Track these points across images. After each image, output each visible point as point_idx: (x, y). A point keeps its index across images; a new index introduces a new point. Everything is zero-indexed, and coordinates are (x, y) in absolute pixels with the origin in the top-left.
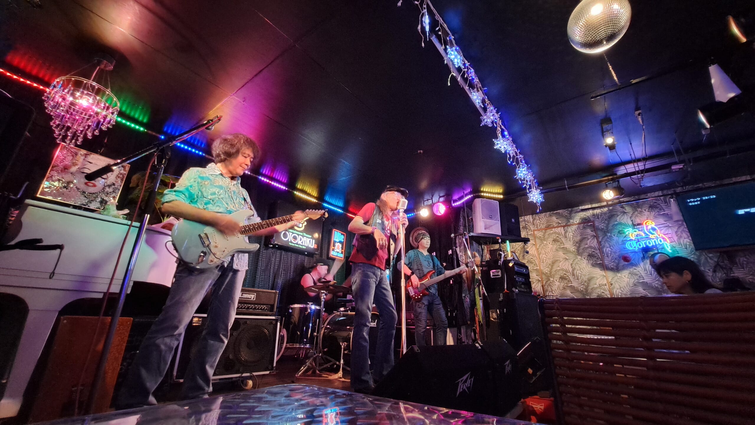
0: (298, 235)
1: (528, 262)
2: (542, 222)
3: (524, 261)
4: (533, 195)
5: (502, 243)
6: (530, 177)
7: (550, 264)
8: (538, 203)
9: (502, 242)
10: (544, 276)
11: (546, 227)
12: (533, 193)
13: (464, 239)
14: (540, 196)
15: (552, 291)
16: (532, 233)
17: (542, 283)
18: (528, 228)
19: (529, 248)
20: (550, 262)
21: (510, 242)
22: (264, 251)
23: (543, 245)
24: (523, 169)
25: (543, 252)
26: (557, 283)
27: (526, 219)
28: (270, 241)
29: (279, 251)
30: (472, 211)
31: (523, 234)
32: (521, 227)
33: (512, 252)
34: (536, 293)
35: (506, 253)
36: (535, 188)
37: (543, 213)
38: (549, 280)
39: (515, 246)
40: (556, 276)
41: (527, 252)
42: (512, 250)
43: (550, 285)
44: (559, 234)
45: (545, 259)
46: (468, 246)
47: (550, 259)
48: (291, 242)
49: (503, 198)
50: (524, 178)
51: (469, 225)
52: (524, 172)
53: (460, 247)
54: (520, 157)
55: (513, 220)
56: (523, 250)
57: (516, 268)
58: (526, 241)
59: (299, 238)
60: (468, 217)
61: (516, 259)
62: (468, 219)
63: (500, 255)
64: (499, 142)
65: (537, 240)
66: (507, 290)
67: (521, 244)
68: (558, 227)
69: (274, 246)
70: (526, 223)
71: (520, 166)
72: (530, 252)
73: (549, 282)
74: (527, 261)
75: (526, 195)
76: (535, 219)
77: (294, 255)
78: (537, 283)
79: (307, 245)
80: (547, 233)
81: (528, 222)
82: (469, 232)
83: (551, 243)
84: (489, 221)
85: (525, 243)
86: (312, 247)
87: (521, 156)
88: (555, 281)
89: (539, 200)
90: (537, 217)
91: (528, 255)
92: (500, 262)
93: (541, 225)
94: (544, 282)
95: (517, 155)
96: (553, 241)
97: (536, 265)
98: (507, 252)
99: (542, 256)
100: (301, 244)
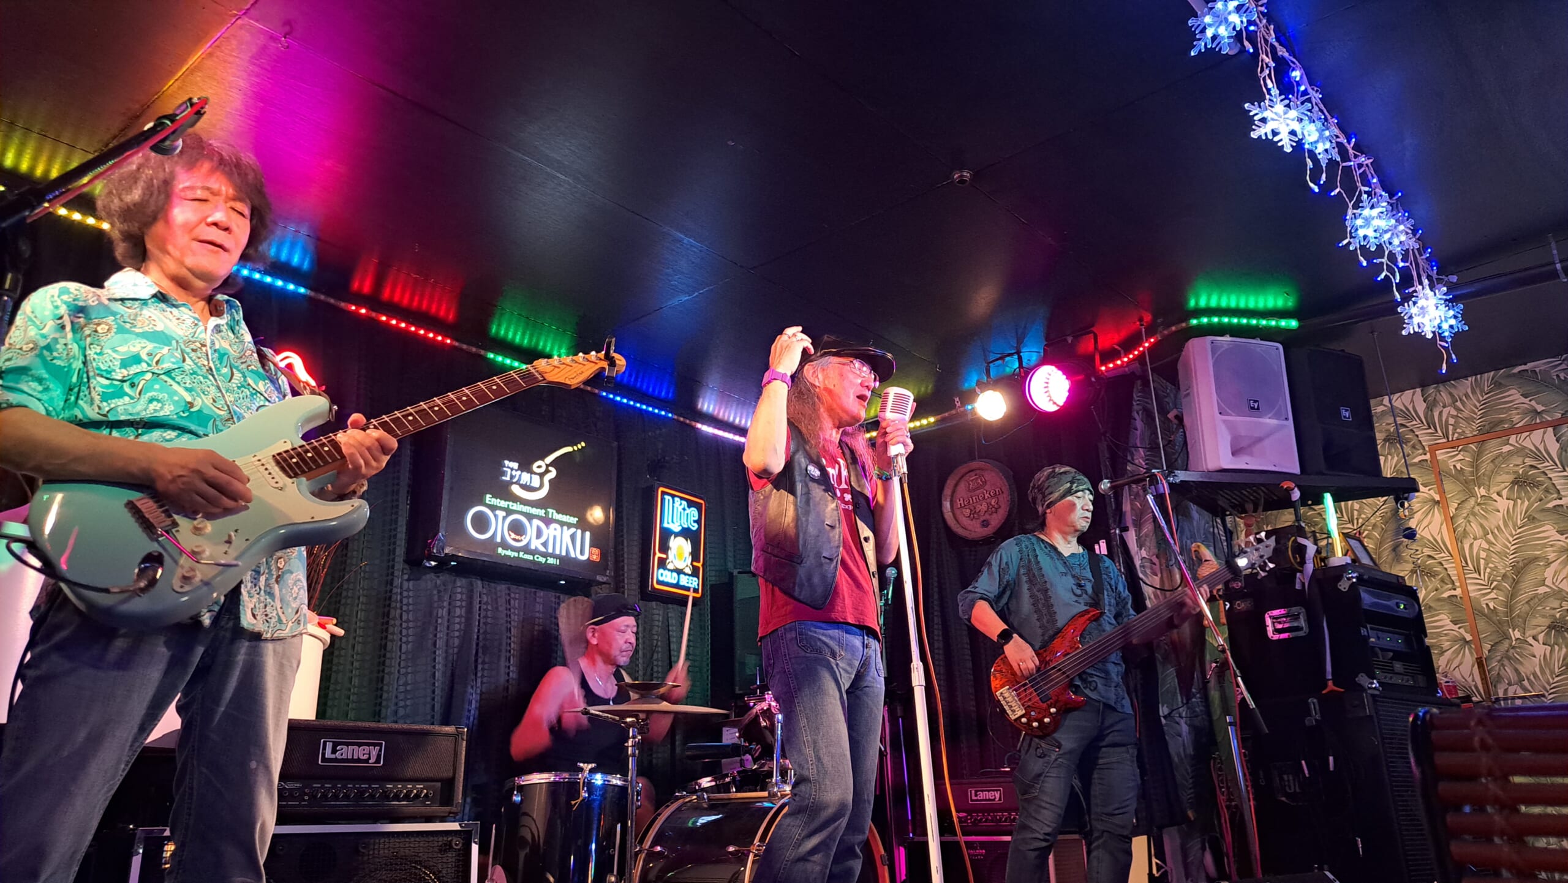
0: (530, 517)
1: (1413, 572)
2: (1466, 413)
3: (1402, 570)
4: (1422, 308)
5: (1304, 504)
6: (1403, 238)
7: (1504, 576)
8: (1443, 339)
9: (1303, 500)
10: (1482, 624)
11: (1481, 432)
12: (1421, 303)
13: (1150, 498)
14: (1451, 313)
15: (1521, 680)
16: (1428, 457)
17: (1479, 649)
18: (1408, 441)
19: (1417, 516)
20: (1503, 566)
21: (1337, 499)
22: (405, 585)
23: (1472, 501)
24: (1375, 212)
25: (1475, 528)
26: (1539, 649)
27: (1397, 404)
28: (429, 547)
29: (461, 582)
30: (1179, 389)
31: (1390, 465)
32: (1380, 436)
33: (1346, 536)
34: (1453, 689)
35: (1323, 543)
36: (1426, 282)
37: (1466, 377)
38: (1508, 637)
39: (1359, 515)
40: (1535, 622)
41: (1411, 534)
42: (1349, 528)
43: (1509, 658)
44: (1538, 456)
45: (1483, 555)
46: (1168, 522)
47: (1506, 555)
48: (505, 545)
49: (1299, 327)
50: (1380, 247)
51: (1169, 443)
52: (1376, 223)
53: (1138, 525)
54: (1360, 166)
55: (1346, 413)
56: (1392, 526)
57: (1367, 598)
58: (1403, 489)
59: (531, 529)
60: (1163, 412)
61: (1365, 561)
62: (1165, 421)
63: (1301, 550)
64: (1267, 114)
65: (1448, 485)
66: (1334, 684)
67: (1381, 504)
68: (1530, 428)
69: (443, 562)
70: (1399, 420)
71: (1359, 200)
72: (1421, 532)
73: (1506, 644)
74: (1410, 566)
75: (1392, 308)
76: (1435, 403)
77: (518, 593)
78: (1457, 652)
79: (564, 554)
80: (1487, 457)
81: (1407, 415)
82: (1172, 468)
83: (1505, 493)
84: (1245, 422)
85: (1397, 500)
86: (585, 557)
87: (1362, 159)
88: (1530, 640)
89: (1445, 326)
90: (1445, 396)
91: (1414, 547)
92: (1302, 580)
93: (1463, 424)
94: (1487, 647)
95: (1345, 156)
96: (1514, 483)
97: (1447, 580)
98: (1329, 536)
99: (1471, 545)
100: (542, 549)
